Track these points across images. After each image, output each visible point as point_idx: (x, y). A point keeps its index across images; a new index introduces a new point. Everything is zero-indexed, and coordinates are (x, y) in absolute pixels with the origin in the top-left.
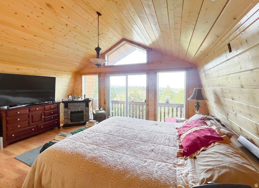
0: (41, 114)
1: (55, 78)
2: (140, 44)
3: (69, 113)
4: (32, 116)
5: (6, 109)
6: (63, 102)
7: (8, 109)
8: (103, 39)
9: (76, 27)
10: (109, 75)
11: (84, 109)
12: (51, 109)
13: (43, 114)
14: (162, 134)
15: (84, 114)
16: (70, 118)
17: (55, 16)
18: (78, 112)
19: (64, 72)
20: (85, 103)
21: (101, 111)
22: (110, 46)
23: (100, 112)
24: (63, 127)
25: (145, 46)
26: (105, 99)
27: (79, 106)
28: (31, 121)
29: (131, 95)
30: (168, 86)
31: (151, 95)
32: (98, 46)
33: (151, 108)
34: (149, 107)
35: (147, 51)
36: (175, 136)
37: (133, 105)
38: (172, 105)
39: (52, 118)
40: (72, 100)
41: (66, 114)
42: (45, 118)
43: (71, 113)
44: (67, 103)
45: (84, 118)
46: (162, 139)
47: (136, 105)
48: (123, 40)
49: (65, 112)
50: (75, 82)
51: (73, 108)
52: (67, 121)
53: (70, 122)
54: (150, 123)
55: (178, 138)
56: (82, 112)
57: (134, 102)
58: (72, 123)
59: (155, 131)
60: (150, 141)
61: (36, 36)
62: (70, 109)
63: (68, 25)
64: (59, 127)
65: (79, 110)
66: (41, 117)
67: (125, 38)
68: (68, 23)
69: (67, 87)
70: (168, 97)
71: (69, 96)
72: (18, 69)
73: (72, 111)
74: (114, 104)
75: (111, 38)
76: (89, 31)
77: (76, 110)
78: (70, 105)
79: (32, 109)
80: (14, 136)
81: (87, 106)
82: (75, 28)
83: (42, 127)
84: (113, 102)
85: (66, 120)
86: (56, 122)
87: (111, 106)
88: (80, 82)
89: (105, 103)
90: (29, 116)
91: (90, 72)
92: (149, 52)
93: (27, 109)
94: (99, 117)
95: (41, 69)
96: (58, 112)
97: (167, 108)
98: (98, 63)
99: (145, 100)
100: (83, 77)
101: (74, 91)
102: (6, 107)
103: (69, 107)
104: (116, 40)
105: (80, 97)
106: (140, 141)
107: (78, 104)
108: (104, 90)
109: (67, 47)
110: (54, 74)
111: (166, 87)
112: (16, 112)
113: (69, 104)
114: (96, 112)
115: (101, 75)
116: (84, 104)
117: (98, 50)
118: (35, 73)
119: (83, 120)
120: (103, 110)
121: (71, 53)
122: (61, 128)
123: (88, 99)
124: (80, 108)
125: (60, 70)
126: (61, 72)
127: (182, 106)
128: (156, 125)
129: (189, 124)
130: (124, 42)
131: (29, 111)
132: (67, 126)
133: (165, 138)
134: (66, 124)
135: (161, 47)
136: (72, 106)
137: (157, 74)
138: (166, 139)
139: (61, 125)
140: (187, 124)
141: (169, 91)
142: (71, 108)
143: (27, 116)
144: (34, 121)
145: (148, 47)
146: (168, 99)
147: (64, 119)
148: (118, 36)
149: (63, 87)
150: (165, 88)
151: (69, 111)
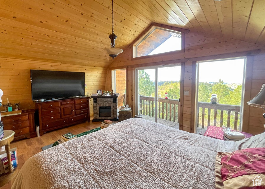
0: (72, 108)
1: (84, 73)
2: (172, 25)
3: (98, 108)
4: (64, 109)
5: (43, 102)
6: (92, 97)
7: (44, 103)
8: (126, 27)
9: (93, 15)
10: (136, 68)
11: (112, 105)
12: (81, 103)
13: (74, 108)
14: (188, 162)
15: (112, 110)
16: (98, 113)
17: (67, 5)
18: (106, 108)
19: (94, 68)
20: (113, 98)
21: (127, 108)
22: (137, 34)
23: (125, 109)
24: (93, 121)
25: (180, 27)
26: (132, 96)
27: (107, 101)
28: (63, 114)
29: (170, 90)
30: (220, 80)
31: (186, 93)
32: (113, 33)
33: (187, 110)
34: (184, 108)
35: (182, 34)
36: (213, 172)
37: (167, 104)
38: (223, 107)
39: (82, 112)
40: (101, 95)
41: (95, 109)
42: (75, 112)
43: (100, 108)
44: (96, 98)
45: (112, 113)
46: (185, 173)
47: (171, 104)
48: (153, 24)
49: (94, 107)
50: (106, 77)
51: (102, 103)
52: (96, 116)
53: (98, 117)
54: (176, 135)
55: (217, 180)
56: (110, 108)
57: (168, 100)
58: (101, 118)
59: (178, 153)
60: (161, 174)
61: (56, 31)
62: (98, 104)
63: (83, 14)
64: (89, 121)
65: (107, 105)
66: (72, 110)
67: (155, 22)
68: (83, 12)
69: (98, 82)
70: (216, 95)
71: (98, 91)
72: (52, 66)
73: (100, 106)
74: (143, 101)
75: (136, 24)
76: (108, 18)
77: (104, 106)
78: (99, 100)
79: (63, 103)
80: (48, 126)
81: (115, 101)
82: (91, 16)
83: (73, 120)
84: (142, 98)
85: (96, 114)
86: (85, 116)
87: (139, 103)
88: (110, 77)
89: (132, 100)
90: (61, 110)
91: (118, 66)
92: (186, 34)
93: (59, 103)
94: (124, 115)
95: (72, 65)
96: (88, 106)
97: (212, 111)
98: (112, 54)
99: (179, 99)
100: (113, 72)
101: (105, 86)
102: (43, 100)
103: (97, 102)
104: (143, 25)
105: (108, 92)
106: (145, 170)
107: (106, 99)
108: (132, 85)
109: (90, 40)
110: (85, 69)
111: (218, 81)
112: (49, 105)
113: (97, 99)
114: (122, 109)
115: (129, 68)
116: (112, 100)
117: (112, 38)
118: (67, 69)
119: (111, 117)
120: (129, 107)
121: (96, 47)
122: (91, 122)
123: (116, 94)
124: (107, 103)
125: (90, 65)
126: (90, 67)
127: (237, 109)
128: (186, 139)
129: (247, 159)
130: (153, 27)
131: (61, 104)
132: (96, 121)
133: (191, 173)
134: (95, 118)
135: (201, 22)
136: (100, 101)
137: (197, 64)
138: (191, 177)
139: (91, 119)
140: (242, 156)
141: (222, 87)
142: (100, 103)
143: (60, 109)
144: (65, 114)
145: (183, 28)
146: (215, 99)
147: (94, 114)
148: (146, 21)
149: (94, 82)
150: (216, 83)
151: (98, 106)
